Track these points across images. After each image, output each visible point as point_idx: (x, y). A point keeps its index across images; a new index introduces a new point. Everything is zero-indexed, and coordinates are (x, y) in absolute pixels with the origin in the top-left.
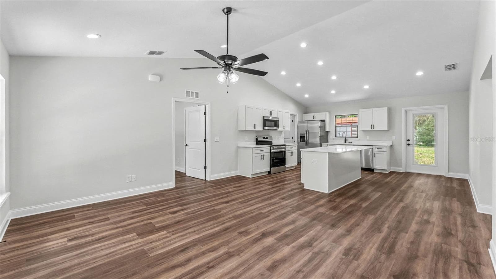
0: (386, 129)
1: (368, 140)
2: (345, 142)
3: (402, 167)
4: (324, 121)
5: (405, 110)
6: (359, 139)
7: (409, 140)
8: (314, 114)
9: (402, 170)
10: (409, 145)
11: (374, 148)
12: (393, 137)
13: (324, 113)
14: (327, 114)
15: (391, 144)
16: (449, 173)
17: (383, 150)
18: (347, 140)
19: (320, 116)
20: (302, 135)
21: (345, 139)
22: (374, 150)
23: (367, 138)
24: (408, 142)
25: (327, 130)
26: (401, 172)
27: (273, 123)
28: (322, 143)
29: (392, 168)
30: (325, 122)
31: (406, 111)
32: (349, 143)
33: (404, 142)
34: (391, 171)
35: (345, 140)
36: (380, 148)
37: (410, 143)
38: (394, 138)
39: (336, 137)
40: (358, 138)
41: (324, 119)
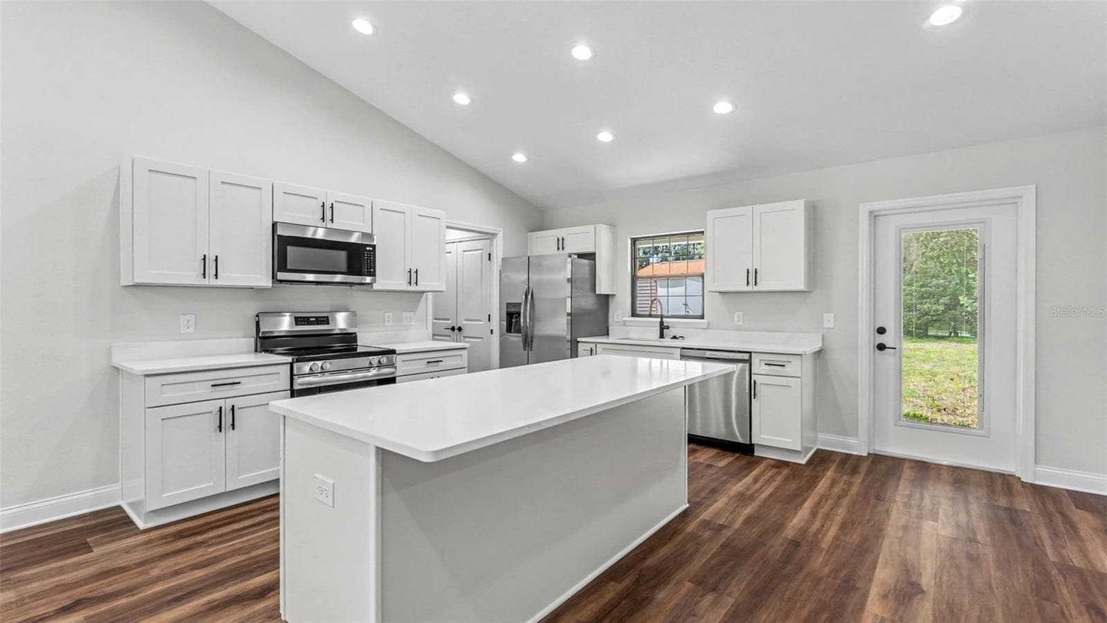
0: (801, 285)
1: (738, 329)
2: (662, 336)
3: (857, 436)
4: (591, 256)
5: (871, 212)
6: (709, 324)
7: (881, 331)
8: (559, 233)
9: (858, 446)
10: (881, 347)
11: (756, 360)
12: (826, 316)
13: (591, 228)
14: (604, 231)
15: (817, 346)
16: (1039, 469)
17: (788, 370)
18: (668, 328)
19: (579, 239)
20: (512, 310)
21: (662, 323)
22: (753, 372)
23: (736, 323)
24: (881, 339)
25: (602, 289)
26: (856, 453)
27: (342, 255)
28: (579, 339)
29: (821, 436)
30: (595, 260)
31: (874, 216)
32: (674, 337)
33: (866, 338)
34: (818, 450)
35: (663, 328)
36: (777, 362)
37: (887, 339)
38: (829, 320)
39: (634, 314)
40: (705, 321)
41: (590, 250)
